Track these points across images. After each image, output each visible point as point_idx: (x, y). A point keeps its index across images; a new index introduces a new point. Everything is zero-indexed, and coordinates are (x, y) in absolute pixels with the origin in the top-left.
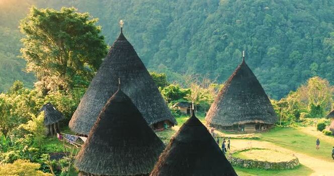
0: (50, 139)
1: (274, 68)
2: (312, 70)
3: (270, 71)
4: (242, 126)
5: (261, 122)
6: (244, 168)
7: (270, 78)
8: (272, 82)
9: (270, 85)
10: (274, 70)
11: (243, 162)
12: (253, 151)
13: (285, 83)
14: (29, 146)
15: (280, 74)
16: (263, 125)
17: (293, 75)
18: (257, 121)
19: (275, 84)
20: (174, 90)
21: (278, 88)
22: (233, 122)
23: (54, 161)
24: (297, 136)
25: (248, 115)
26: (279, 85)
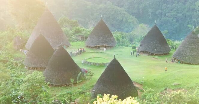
0: (18, 51)
1: (174, 4)
2: (196, 5)
3: (172, 6)
4: (99, 47)
5: (107, 45)
6: (88, 65)
7: (172, 10)
8: (173, 12)
9: (172, 14)
10: (174, 5)
11: (88, 63)
12: (95, 58)
13: (180, 13)
14: (7, 55)
15: (178, 7)
16: (108, 47)
17: (185, 8)
18: (105, 45)
19: (174, 13)
20: (77, 29)
21: (176, 16)
22: (95, 45)
23: (16, 61)
24: (120, 52)
25: (101, 42)
26: (177, 14)
